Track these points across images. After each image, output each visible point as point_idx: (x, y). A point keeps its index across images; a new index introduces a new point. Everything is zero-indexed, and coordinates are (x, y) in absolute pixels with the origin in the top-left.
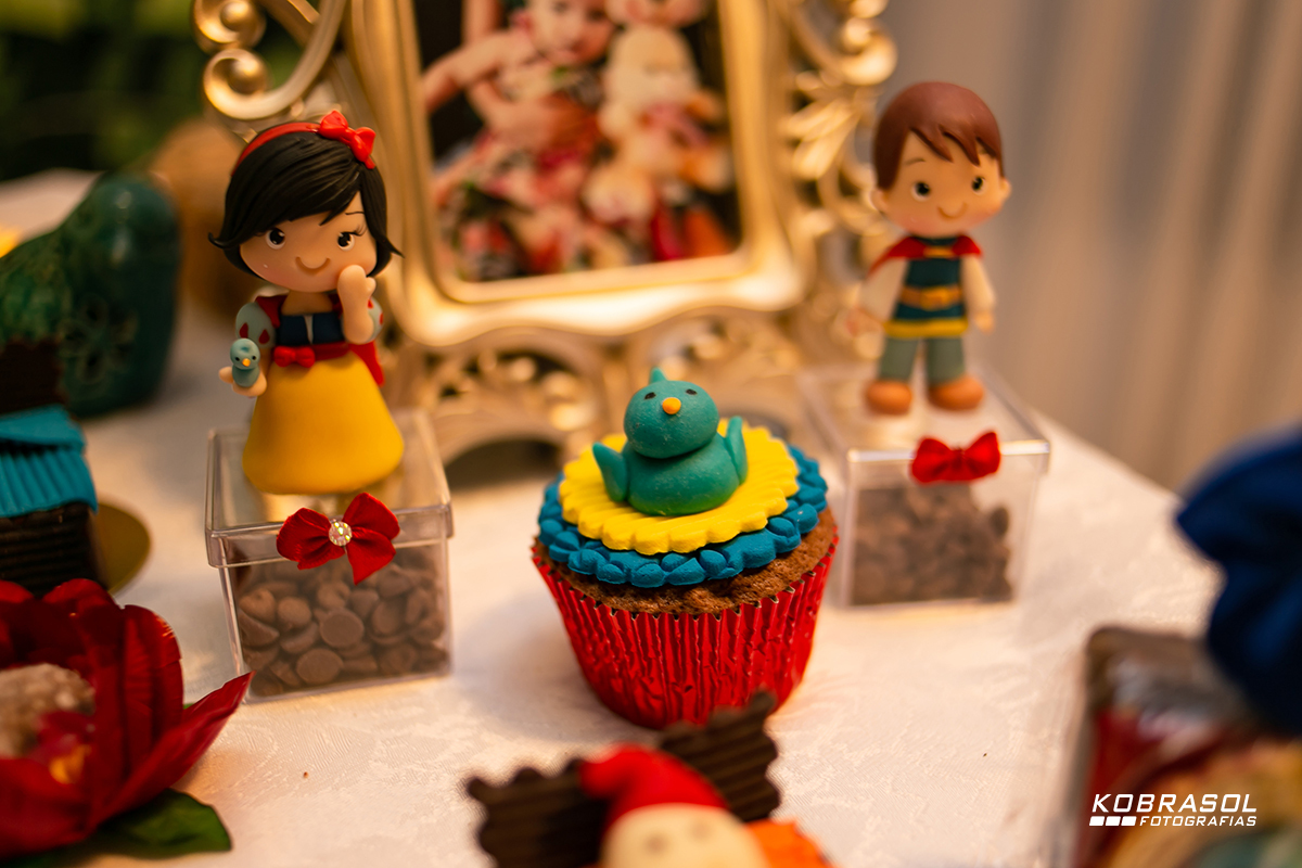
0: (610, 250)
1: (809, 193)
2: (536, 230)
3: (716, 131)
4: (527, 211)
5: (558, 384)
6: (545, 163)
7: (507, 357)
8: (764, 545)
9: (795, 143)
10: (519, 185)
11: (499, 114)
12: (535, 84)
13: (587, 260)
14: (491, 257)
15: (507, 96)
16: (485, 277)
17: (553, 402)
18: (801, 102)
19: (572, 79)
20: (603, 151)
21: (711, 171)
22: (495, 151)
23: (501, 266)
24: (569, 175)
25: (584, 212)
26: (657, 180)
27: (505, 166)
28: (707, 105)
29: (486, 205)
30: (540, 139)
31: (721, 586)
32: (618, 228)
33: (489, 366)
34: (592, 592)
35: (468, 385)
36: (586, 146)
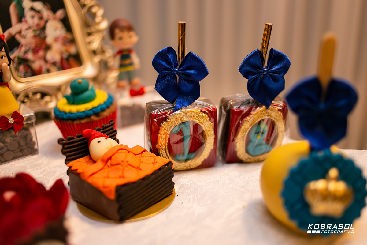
0: (53, 69)
1: (94, 52)
2: (36, 65)
3: (73, 41)
4: (33, 62)
5: (47, 98)
6: (35, 51)
7: (35, 93)
8: (104, 106)
9: (90, 43)
10: (30, 56)
11: (23, 41)
12: (30, 34)
13: (48, 71)
14: (26, 72)
15: (24, 37)
16: (25, 77)
17: (47, 103)
18: (89, 34)
19: (38, 32)
20: (48, 48)
21: (73, 50)
22: (23, 49)
23: (29, 74)
24: (41, 53)
25: (46, 61)
26: (61, 53)
27: (26, 52)
28: (69, 36)
29: (23, 61)
30: (33, 45)
31: (97, 114)
32: (54, 64)
33: (30, 95)
34: (70, 122)
35: (26, 100)
36: (44, 47)
